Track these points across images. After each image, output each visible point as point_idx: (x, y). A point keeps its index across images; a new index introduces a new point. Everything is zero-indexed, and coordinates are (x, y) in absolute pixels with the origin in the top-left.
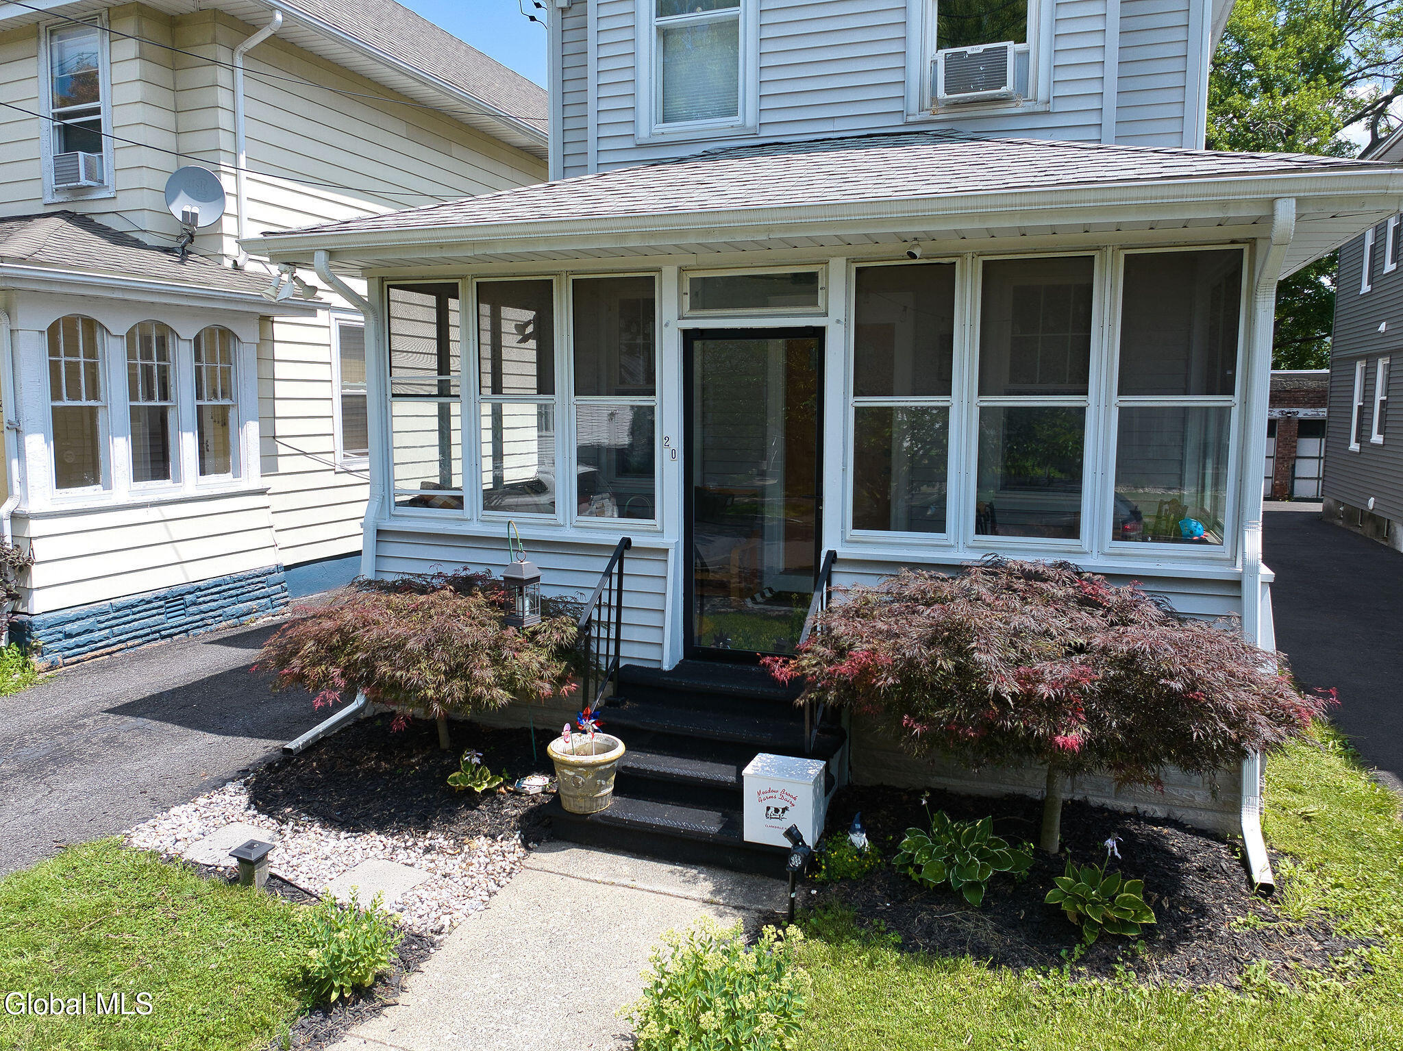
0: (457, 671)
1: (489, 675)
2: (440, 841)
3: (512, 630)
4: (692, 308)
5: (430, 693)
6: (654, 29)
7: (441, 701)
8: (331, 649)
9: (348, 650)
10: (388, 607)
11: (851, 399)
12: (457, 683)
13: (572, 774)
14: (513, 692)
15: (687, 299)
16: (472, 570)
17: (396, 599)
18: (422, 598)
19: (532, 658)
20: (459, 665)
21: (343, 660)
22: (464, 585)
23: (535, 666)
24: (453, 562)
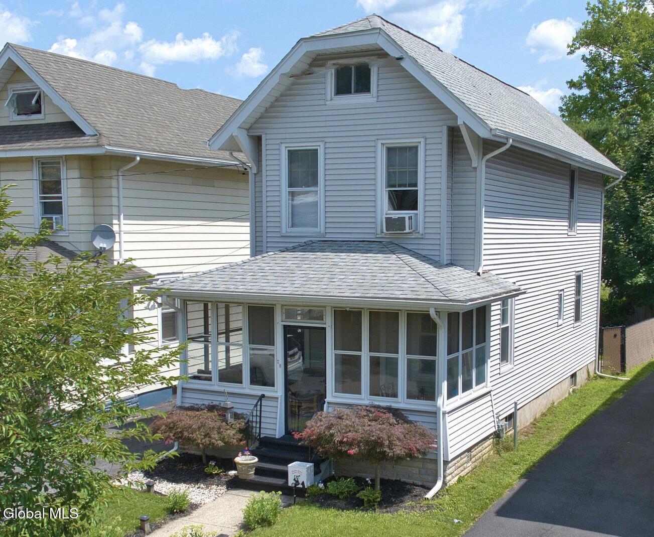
0: (207, 435)
1: (216, 436)
2: (202, 486)
3: (224, 423)
4: (286, 318)
5: (199, 441)
6: (287, 192)
7: (202, 444)
8: (170, 428)
9: (175, 428)
10: (187, 416)
11: (333, 351)
12: (207, 439)
13: (241, 467)
14: (225, 443)
15: (284, 315)
16: (215, 403)
17: (189, 413)
18: (197, 413)
19: (231, 432)
20: (208, 434)
21: (174, 431)
22: (211, 408)
23: (231, 434)
24: (208, 400)
